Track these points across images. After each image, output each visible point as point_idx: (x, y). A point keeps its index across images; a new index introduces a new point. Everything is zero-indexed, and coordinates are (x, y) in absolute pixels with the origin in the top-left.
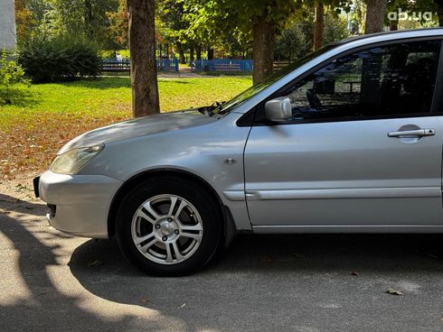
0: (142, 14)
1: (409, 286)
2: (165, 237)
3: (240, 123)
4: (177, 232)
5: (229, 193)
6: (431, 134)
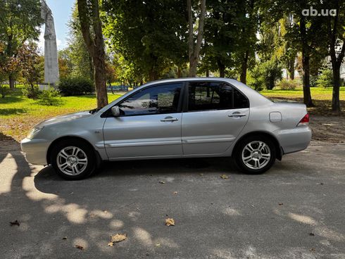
0: (100, 69)
1: (170, 179)
2: (72, 164)
3: (102, 116)
4: (76, 162)
5: (98, 145)
6: (177, 120)
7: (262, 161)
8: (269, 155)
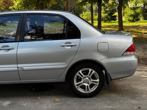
6: (13, 49)
7: (92, 86)
8: (98, 80)
